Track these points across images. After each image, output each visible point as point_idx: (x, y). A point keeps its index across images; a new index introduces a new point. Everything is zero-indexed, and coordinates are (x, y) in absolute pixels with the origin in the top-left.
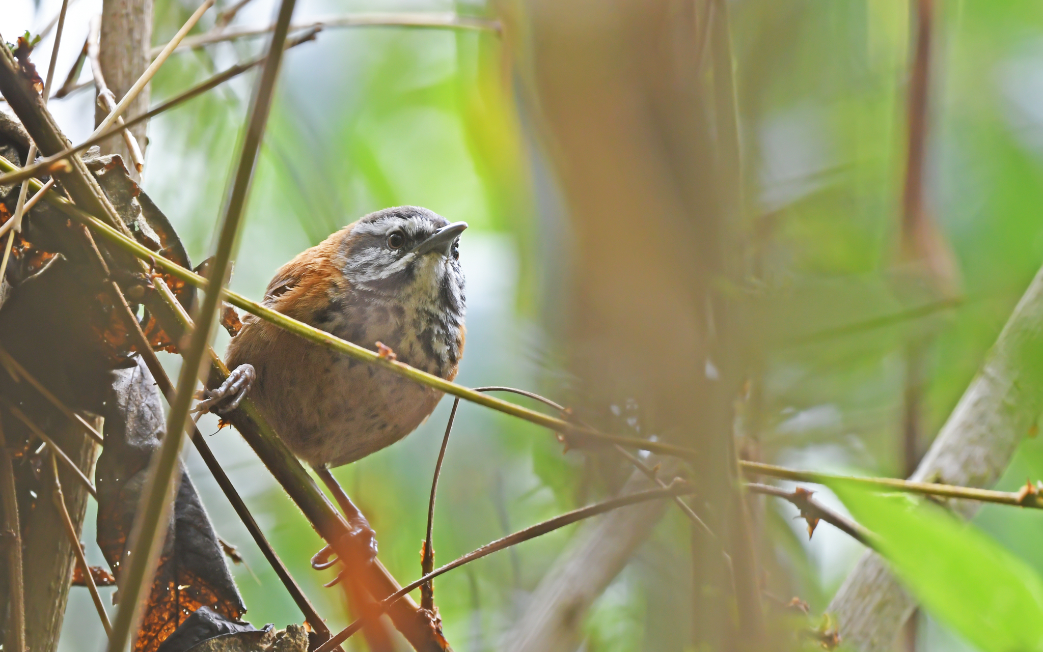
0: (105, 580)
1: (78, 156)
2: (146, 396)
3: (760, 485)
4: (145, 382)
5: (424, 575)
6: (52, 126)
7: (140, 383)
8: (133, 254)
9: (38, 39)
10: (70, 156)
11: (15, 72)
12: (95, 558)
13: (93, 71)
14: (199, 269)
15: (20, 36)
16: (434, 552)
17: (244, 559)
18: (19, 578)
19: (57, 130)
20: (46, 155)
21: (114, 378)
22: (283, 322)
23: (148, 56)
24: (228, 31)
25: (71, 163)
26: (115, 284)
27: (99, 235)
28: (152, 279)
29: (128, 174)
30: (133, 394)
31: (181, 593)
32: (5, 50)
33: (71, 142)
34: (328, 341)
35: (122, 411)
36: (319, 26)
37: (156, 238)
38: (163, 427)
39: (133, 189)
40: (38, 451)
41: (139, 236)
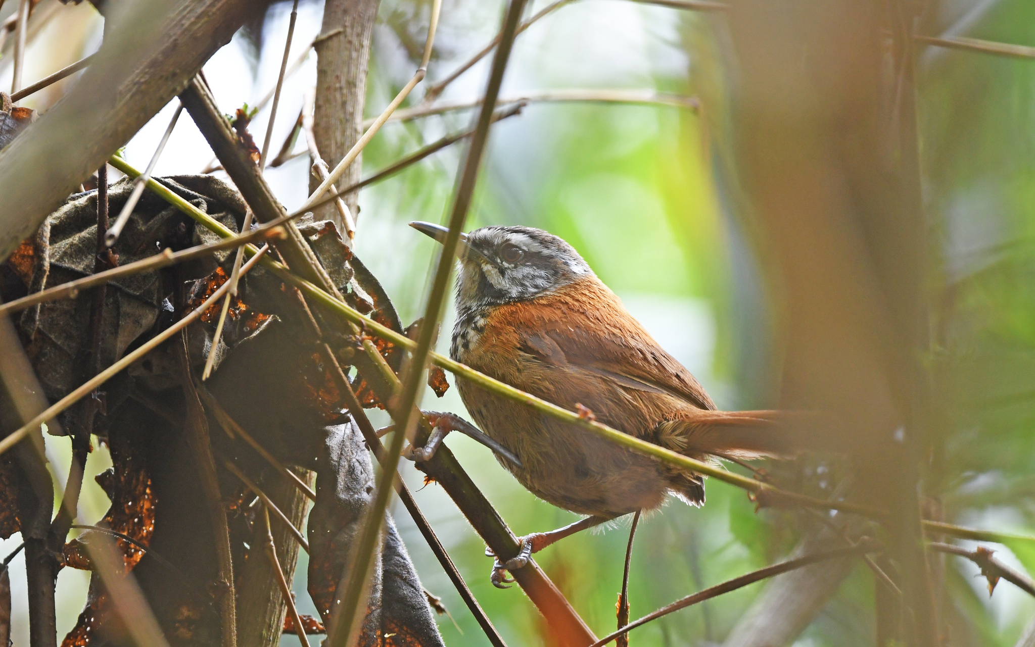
0: (314, 628)
1: (293, 223)
2: (357, 452)
3: (943, 544)
4: (356, 439)
5: (619, 629)
6: (267, 194)
7: (351, 439)
8: (344, 317)
9: (255, 111)
10: (285, 223)
11: (234, 142)
12: (305, 606)
13: (307, 142)
14: (409, 332)
15: (239, 108)
16: (629, 605)
17: (446, 610)
18: (232, 626)
19: (272, 198)
20: (262, 221)
21: (327, 434)
22: (487, 383)
23: (360, 128)
24: (437, 104)
25: (287, 230)
26: (327, 346)
27: (312, 299)
28: (362, 341)
29: (341, 239)
30: (344, 450)
31: (388, 641)
32: (224, 122)
33: (286, 209)
34: (530, 402)
35: (335, 465)
36: (525, 101)
37: (369, 300)
38: (372, 483)
39: (346, 253)
40: (251, 505)
41: (352, 299)
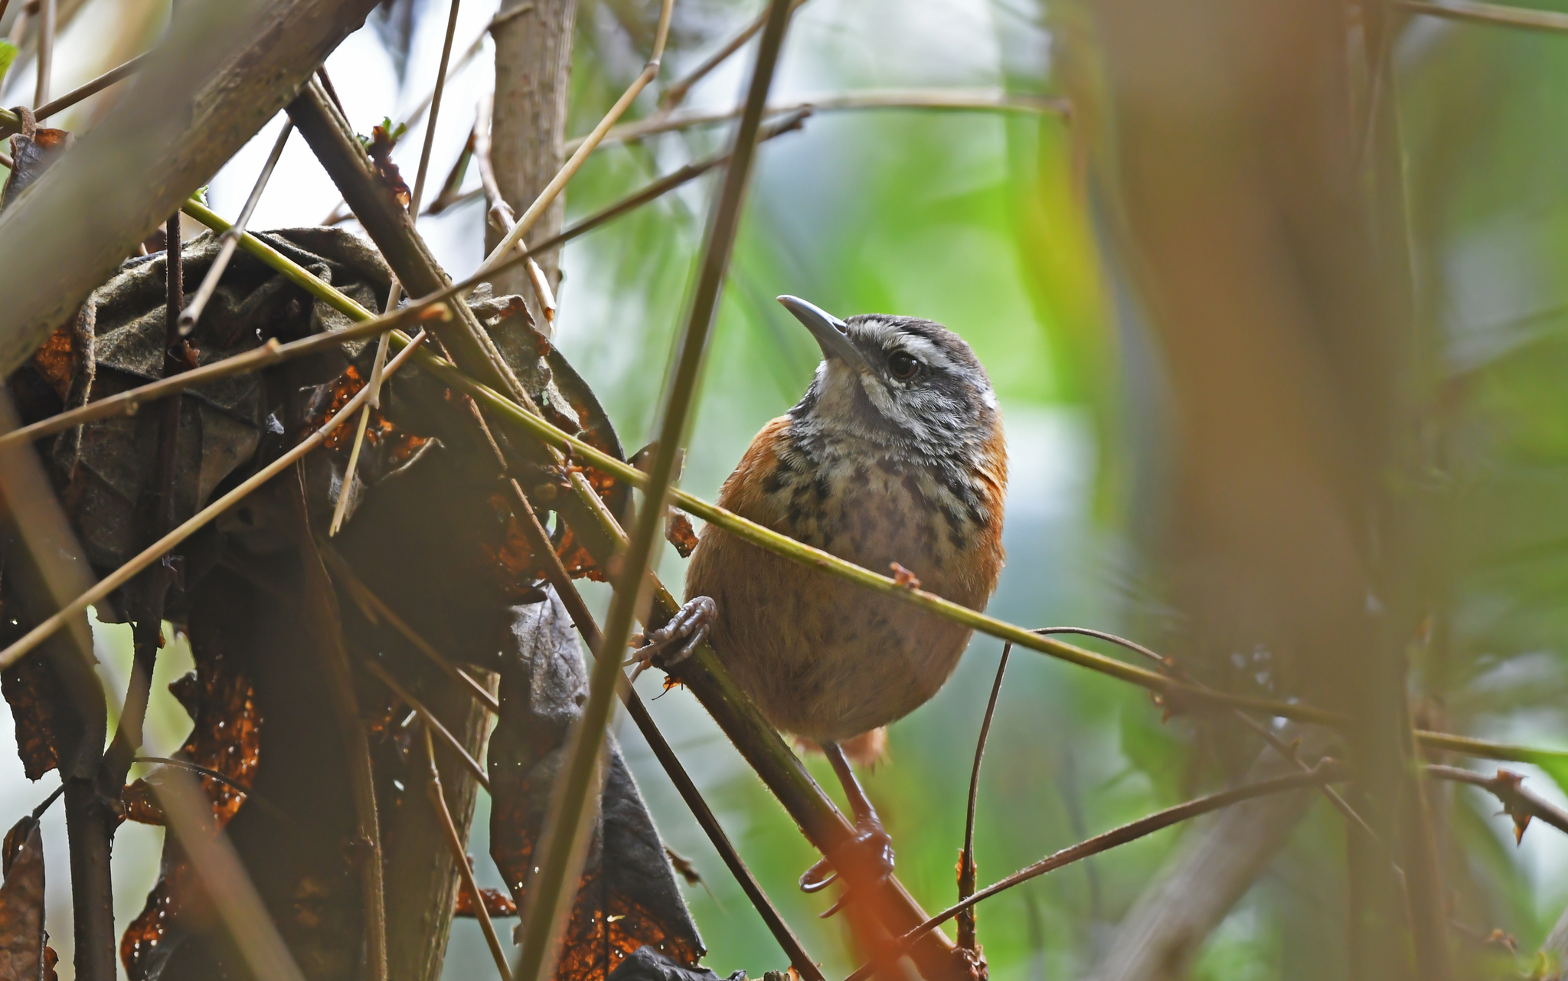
0: (503, 908)
1: (461, 298)
2: (560, 644)
3: (1446, 767)
4: (559, 623)
5: (961, 899)
6: (423, 255)
7: (551, 624)
8: (541, 439)
9: (403, 129)
10: (449, 297)
11: (370, 176)
12: (488, 878)
13: (481, 175)
14: (635, 461)
15: (377, 125)
16: (976, 866)
17: (702, 876)
18: (378, 906)
19: (430, 260)
20: (415, 296)
21: (514, 618)
22: (757, 535)
23: (561, 153)
24: (675, 116)
25: (451, 308)
26: (514, 481)
27: (492, 412)
28: (568, 474)
29: (534, 324)
30: (541, 642)
31: (612, 927)
32: (356, 146)
33: (451, 278)
34: (822, 562)
35: (526, 664)
36: (807, 109)
37: (573, 416)
38: (585, 689)
39: (541, 345)
40: (405, 723)
41: (550, 413)
